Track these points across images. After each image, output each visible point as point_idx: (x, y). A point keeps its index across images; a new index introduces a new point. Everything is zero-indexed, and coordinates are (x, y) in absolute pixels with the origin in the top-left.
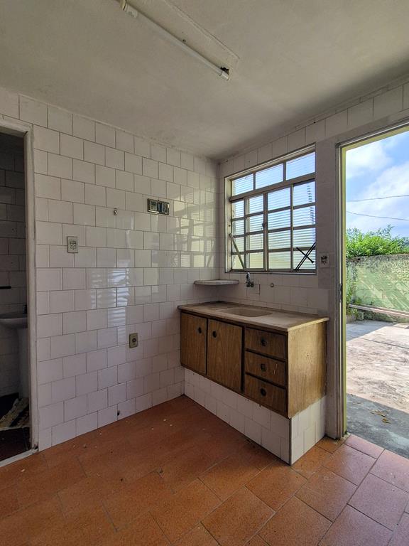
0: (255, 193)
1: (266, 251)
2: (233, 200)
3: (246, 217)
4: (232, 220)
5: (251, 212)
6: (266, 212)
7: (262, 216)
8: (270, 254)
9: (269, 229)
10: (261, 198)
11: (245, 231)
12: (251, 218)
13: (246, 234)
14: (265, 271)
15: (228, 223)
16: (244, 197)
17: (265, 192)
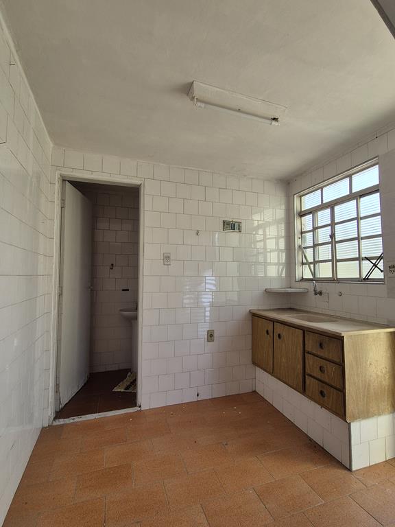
0: (323, 207)
1: (334, 261)
2: (302, 214)
3: (315, 229)
4: (302, 233)
5: (319, 225)
6: (333, 224)
7: (330, 227)
8: (338, 263)
9: (337, 240)
10: (328, 211)
11: (314, 243)
12: (319, 230)
13: (315, 246)
14: (334, 280)
15: (297, 235)
16: (313, 211)
17: (331, 205)
